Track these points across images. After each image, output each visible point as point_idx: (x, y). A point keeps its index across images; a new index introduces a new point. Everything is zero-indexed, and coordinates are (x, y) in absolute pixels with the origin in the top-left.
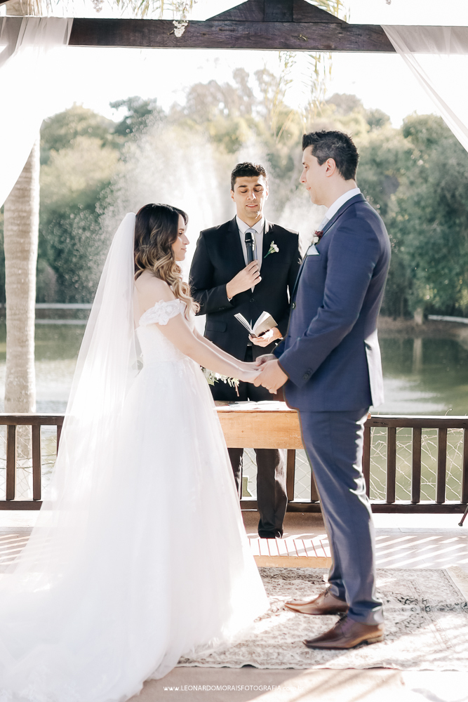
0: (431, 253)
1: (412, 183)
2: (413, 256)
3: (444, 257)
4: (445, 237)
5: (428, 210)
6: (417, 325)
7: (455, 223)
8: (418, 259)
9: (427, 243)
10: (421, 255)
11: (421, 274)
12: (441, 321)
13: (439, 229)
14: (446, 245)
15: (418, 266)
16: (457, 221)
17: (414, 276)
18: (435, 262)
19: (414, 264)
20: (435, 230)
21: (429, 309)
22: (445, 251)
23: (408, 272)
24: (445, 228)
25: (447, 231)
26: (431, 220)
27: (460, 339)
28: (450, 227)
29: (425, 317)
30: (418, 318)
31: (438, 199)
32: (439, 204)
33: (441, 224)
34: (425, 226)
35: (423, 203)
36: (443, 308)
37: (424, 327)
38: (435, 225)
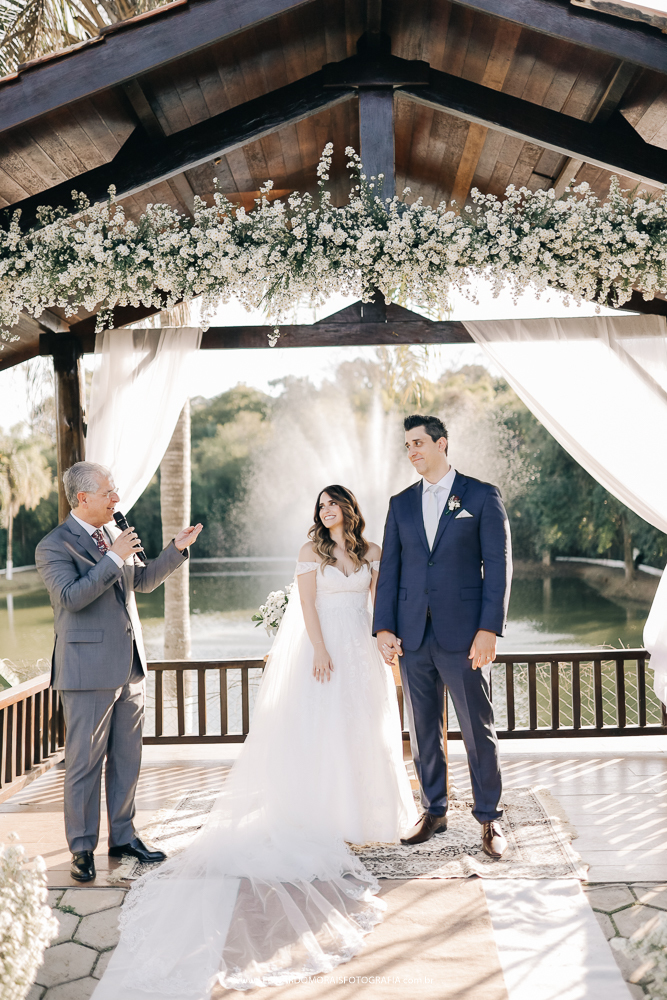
0: (553, 501)
1: (533, 441)
2: (536, 504)
3: (565, 505)
4: (565, 487)
5: (548, 464)
6: (546, 566)
7: (572, 475)
8: (543, 507)
9: (549, 492)
10: (544, 503)
11: (545, 519)
12: (567, 562)
13: (559, 480)
14: (565, 494)
15: (542, 513)
16: (575, 473)
17: (539, 523)
18: (556, 508)
19: (538, 512)
20: (555, 481)
21: (555, 552)
22: (565, 499)
23: (534, 520)
24: (564, 478)
25: (567, 481)
26: (552, 473)
27: (585, 577)
28: (568, 478)
29: (553, 560)
30: (547, 560)
31: (556, 454)
32: (558, 458)
33: (560, 476)
34: (547, 479)
35: (543, 459)
36: (566, 550)
37: (553, 569)
38: (555, 477)
